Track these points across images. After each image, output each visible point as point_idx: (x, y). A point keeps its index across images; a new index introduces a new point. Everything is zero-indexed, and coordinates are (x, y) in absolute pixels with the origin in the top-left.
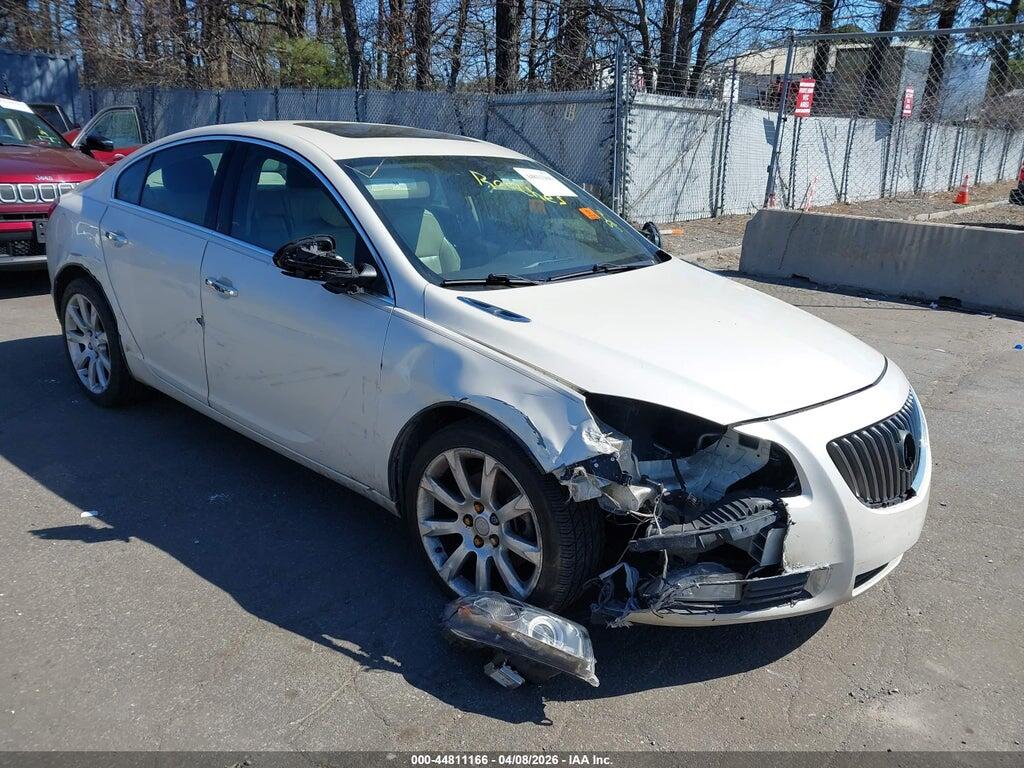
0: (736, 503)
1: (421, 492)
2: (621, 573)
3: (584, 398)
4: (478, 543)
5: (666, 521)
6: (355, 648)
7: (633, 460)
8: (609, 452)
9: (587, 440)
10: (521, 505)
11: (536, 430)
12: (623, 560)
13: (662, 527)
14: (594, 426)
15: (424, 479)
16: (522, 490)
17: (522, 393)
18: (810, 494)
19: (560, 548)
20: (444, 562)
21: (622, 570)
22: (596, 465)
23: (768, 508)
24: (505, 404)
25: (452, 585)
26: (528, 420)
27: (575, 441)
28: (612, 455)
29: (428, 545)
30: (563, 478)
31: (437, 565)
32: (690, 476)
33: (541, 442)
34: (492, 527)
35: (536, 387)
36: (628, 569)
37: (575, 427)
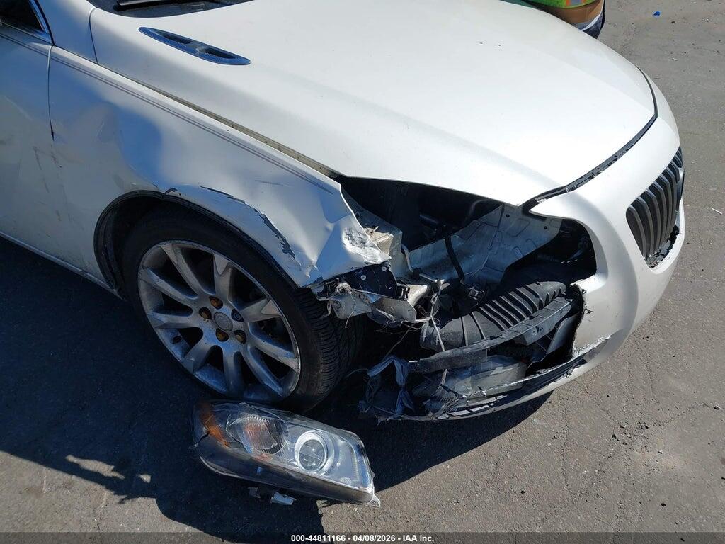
0: (522, 290)
1: (142, 286)
2: (391, 368)
3: (338, 186)
4: (222, 338)
5: (443, 318)
6: (105, 469)
7: (403, 252)
8: (380, 261)
9: (349, 246)
10: (269, 309)
11: (278, 234)
12: (392, 354)
13: (441, 326)
14: (356, 224)
15: (141, 271)
16: (267, 294)
17: (252, 181)
18: (605, 273)
19: (321, 356)
20: (185, 352)
21: (392, 366)
22: (364, 278)
23: (560, 295)
24: (231, 197)
25: (199, 376)
26: (266, 221)
27: (332, 246)
28: (383, 264)
29: (164, 337)
30: (321, 294)
31: (178, 355)
32: (466, 255)
33: (287, 248)
34: (234, 322)
35: (271, 171)
36: (397, 365)
37: (330, 226)
